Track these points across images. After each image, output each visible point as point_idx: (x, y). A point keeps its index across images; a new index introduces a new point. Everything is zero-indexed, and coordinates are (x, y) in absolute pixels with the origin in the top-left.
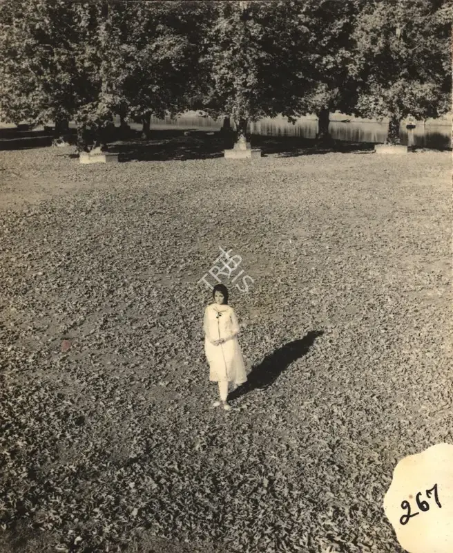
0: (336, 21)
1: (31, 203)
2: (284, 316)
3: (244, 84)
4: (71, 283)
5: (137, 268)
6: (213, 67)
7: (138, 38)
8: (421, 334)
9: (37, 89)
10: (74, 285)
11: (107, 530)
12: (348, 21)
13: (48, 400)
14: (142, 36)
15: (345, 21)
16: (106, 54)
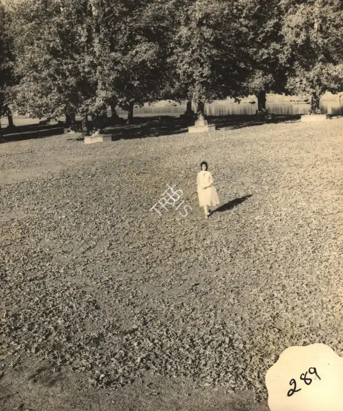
0: (268, 21)
1: (53, 172)
2: (237, 235)
3: (201, 75)
4: (85, 222)
5: (130, 209)
6: (178, 64)
7: (123, 47)
8: (337, 242)
9: (53, 91)
10: (87, 223)
11: (120, 371)
12: (277, 20)
13: (75, 295)
14: (126, 45)
15: (275, 21)
16: (100, 60)
